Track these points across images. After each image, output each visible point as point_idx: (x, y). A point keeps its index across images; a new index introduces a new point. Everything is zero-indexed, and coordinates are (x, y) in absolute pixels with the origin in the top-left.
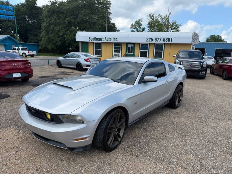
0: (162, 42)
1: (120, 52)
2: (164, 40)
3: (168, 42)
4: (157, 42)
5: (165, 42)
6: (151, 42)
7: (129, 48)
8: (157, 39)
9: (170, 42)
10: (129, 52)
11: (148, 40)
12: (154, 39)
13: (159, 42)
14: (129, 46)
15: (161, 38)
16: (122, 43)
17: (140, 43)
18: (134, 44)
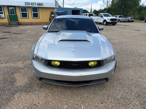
0: (37, 6)
1: (3, 14)
2: (38, 4)
3: (41, 6)
4: (33, 6)
5: (39, 6)
6: (28, 6)
7: (11, 10)
8: (33, 4)
9: (42, 6)
10: (11, 14)
11: (26, 4)
12: (30, 3)
13: (34, 6)
14: (11, 8)
15: (35, 3)
16: (3, 6)
17: (19, 6)
18: (15, 7)
